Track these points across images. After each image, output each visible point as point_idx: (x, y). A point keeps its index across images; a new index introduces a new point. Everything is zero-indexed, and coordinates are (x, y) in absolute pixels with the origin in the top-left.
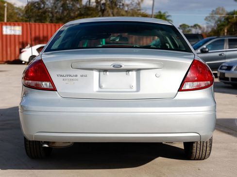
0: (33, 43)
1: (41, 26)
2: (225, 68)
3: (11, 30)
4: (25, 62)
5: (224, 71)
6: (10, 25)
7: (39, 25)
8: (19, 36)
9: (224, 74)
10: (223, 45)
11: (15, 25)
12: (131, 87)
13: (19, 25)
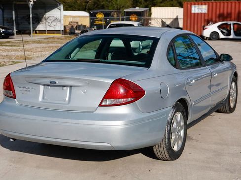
0: (217, 19)
1: (226, 4)
3: (198, 9)
4: (207, 38)
6: (198, 5)
7: (224, 3)
8: (205, 14)
11: (202, 4)
12: (64, 100)
13: (205, 4)
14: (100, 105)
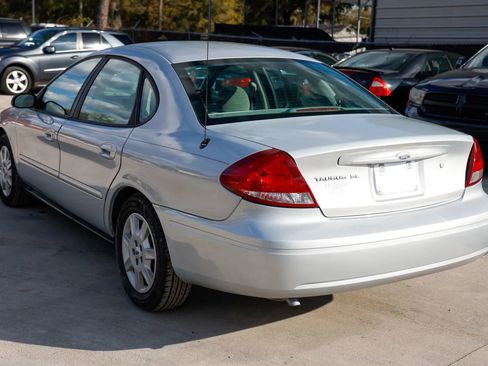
10: (76, 40)
14: (467, 184)
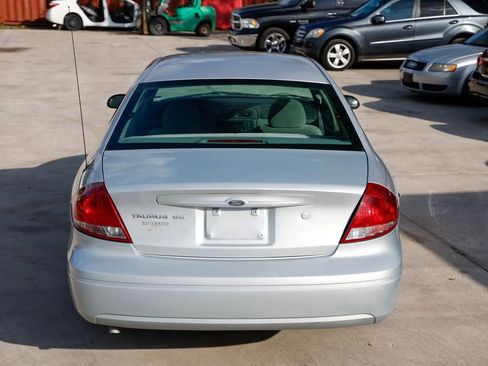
2: (412, 65)
4: (58, 25)
5: (410, 71)
9: (411, 75)
10: (412, 7)
12: (260, 237)
14: (343, 240)
